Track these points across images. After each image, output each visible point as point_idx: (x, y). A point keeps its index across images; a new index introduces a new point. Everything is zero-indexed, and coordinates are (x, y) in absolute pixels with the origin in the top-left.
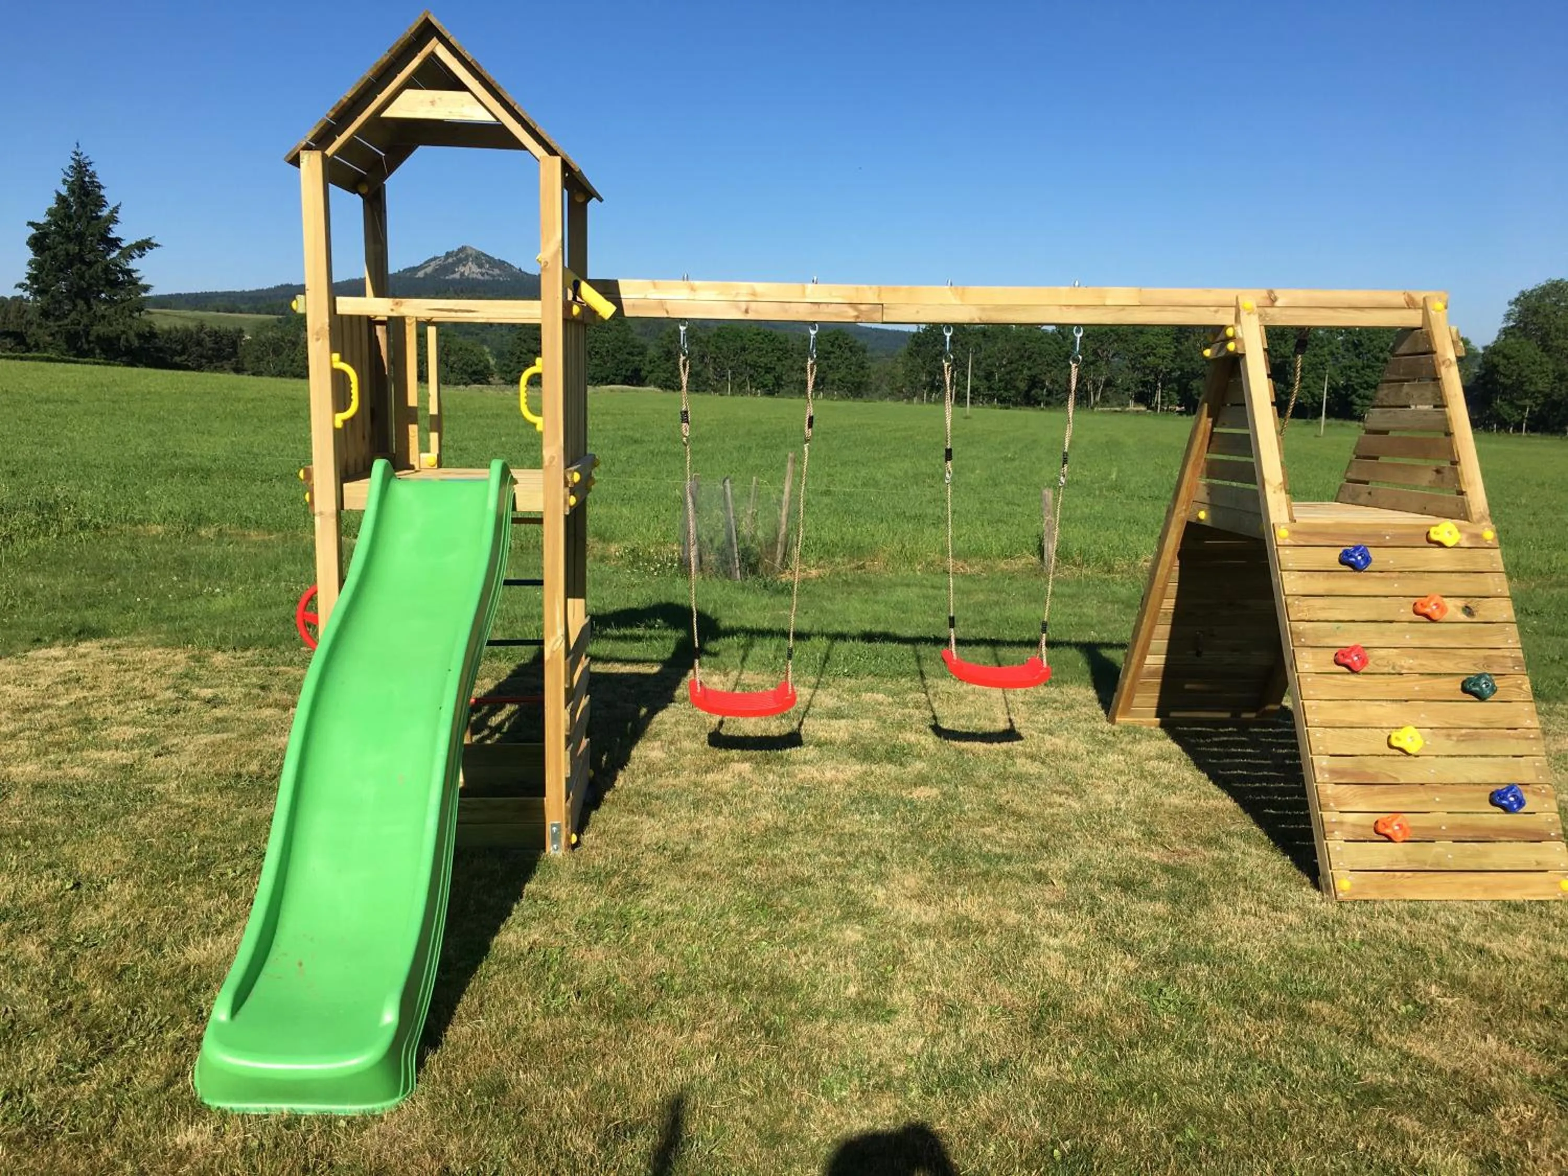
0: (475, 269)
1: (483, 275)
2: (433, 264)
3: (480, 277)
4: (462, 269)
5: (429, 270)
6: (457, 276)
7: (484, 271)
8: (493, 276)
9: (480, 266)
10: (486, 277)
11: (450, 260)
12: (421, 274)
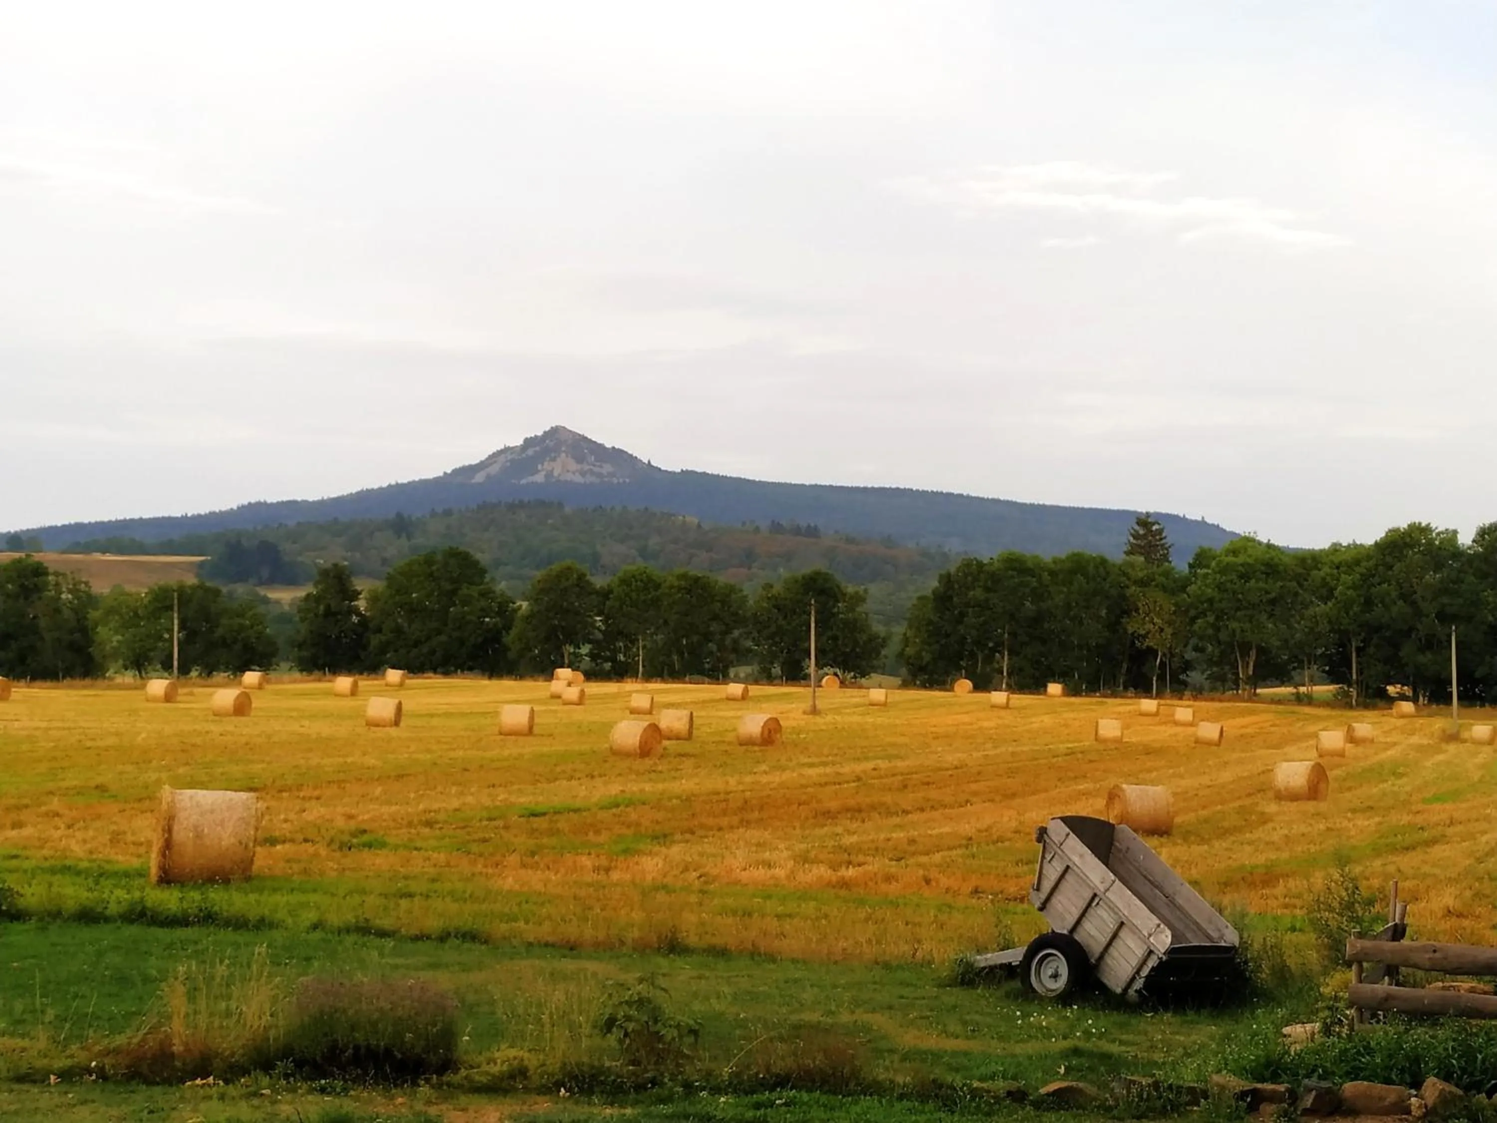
0: (573, 466)
1: (583, 474)
2: (502, 458)
3: (578, 479)
4: (547, 466)
5: (494, 469)
6: (539, 478)
7: (586, 467)
8: (600, 475)
9: (580, 460)
10: (590, 479)
11: (530, 452)
12: (479, 478)
